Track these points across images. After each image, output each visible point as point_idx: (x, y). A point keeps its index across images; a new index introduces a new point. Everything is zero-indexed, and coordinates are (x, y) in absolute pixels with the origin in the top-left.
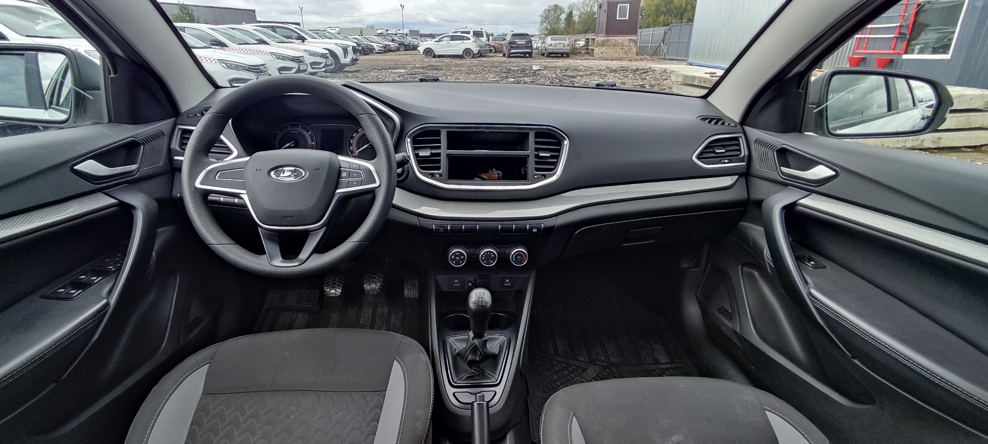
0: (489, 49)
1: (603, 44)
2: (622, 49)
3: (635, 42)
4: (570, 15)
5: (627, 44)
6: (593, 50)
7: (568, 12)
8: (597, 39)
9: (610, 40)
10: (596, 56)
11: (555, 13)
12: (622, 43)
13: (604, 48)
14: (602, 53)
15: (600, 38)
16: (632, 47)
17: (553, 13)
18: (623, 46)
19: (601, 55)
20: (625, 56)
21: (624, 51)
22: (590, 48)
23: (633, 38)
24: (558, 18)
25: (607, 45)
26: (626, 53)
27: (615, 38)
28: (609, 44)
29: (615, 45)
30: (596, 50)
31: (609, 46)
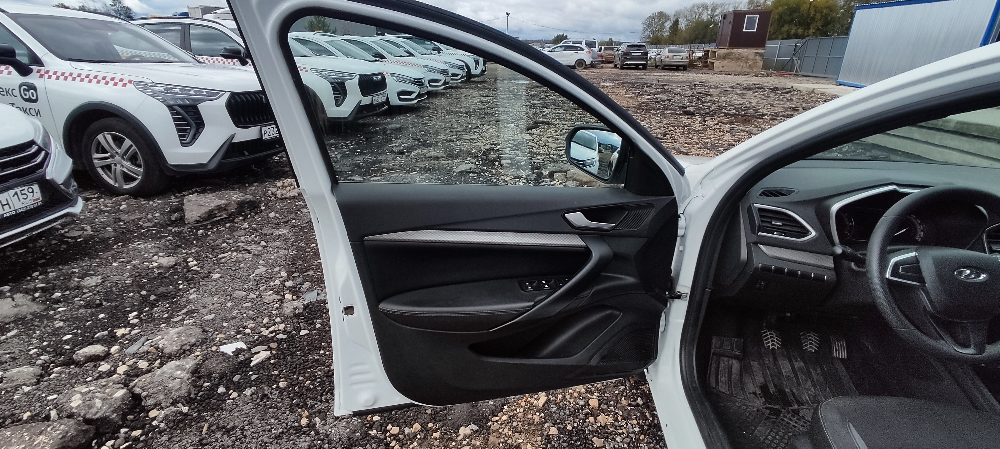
0: (601, 60)
1: (725, 57)
2: (746, 63)
3: (761, 55)
4: (676, 23)
5: (752, 57)
6: (713, 63)
7: (674, 20)
8: (719, 52)
9: (733, 53)
10: (716, 70)
11: (660, 20)
12: (747, 57)
13: (726, 61)
14: (723, 67)
15: (722, 51)
16: (758, 61)
17: (656, 20)
18: (748, 60)
19: (721, 69)
20: (749, 71)
21: (748, 65)
22: (709, 60)
23: (760, 51)
24: (662, 26)
25: (729, 59)
26: (750, 67)
27: (739, 51)
28: (733, 57)
29: (738, 59)
30: (717, 63)
31: (731, 59)
